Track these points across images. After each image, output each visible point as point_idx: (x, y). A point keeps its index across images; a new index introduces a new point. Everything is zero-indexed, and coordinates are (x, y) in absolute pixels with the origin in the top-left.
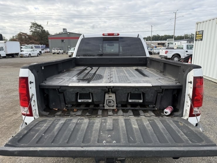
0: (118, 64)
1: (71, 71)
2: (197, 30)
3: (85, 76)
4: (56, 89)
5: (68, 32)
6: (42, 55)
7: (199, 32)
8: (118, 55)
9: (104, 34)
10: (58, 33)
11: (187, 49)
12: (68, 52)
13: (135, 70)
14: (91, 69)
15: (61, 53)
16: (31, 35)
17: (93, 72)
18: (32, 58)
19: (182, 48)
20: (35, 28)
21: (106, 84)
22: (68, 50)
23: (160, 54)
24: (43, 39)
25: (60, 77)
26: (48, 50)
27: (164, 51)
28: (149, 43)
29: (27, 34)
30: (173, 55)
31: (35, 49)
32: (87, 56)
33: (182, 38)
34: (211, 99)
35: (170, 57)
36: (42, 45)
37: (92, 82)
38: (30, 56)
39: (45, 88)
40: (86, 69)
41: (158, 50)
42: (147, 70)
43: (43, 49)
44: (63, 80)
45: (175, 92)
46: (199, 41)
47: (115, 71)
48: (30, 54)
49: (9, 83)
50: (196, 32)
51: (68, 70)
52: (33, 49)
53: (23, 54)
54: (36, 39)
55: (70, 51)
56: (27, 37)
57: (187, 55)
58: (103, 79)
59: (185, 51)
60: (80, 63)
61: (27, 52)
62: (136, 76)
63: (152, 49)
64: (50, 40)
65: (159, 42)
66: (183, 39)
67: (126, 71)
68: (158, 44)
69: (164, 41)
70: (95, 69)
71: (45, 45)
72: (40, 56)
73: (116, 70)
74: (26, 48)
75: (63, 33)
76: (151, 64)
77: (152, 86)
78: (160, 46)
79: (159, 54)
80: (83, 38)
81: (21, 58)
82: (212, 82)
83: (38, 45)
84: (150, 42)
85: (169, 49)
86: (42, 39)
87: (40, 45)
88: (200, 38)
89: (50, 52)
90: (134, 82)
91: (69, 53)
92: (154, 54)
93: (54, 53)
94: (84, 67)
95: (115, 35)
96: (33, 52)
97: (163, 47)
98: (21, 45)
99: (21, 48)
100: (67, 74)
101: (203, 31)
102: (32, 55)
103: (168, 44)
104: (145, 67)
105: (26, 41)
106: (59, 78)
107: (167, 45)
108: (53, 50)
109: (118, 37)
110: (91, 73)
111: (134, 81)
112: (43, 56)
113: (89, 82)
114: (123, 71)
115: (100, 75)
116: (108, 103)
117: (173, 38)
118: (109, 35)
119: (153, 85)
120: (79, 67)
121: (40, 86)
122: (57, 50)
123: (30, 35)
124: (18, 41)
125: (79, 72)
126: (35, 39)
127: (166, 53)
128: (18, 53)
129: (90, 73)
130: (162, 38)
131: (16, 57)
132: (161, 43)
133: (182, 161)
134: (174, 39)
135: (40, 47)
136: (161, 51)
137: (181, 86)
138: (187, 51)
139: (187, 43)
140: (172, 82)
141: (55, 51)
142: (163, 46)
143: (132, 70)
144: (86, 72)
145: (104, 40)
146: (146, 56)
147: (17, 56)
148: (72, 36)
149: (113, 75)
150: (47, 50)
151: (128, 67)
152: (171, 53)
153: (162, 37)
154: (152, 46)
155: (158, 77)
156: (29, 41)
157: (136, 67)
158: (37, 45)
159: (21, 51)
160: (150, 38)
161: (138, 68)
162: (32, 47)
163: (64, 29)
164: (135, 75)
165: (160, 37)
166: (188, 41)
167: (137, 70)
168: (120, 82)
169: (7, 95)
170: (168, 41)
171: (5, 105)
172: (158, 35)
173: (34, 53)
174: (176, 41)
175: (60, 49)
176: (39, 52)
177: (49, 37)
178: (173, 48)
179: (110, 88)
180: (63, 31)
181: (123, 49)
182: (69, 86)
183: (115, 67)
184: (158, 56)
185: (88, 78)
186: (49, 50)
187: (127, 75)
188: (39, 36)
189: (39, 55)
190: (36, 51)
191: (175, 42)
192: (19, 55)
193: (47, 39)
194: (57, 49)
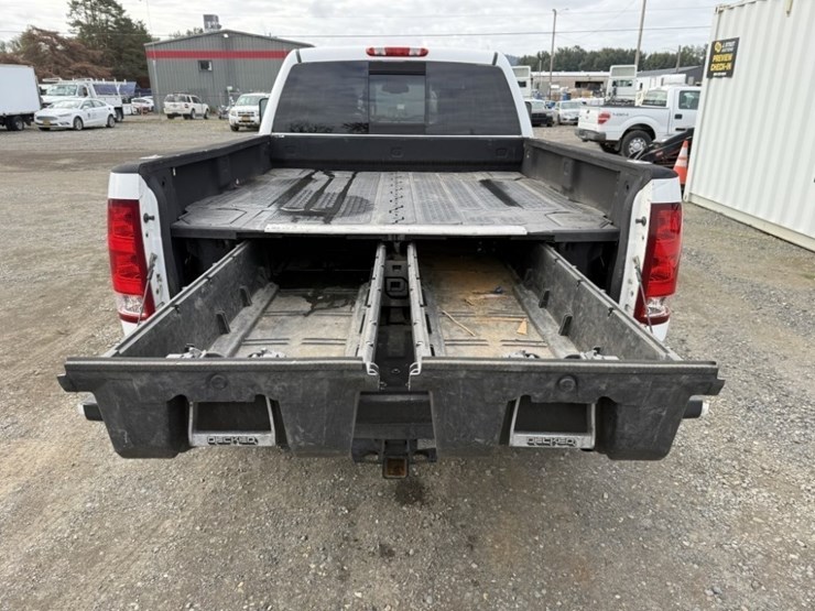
0: (423, 163)
1: (260, 183)
2: (717, 34)
3: (310, 201)
4: (222, 241)
5: (223, 28)
6: (128, 122)
7: (722, 42)
8: (421, 129)
9: (372, 49)
10: (184, 33)
11: (681, 107)
12: (225, 112)
13: (479, 184)
14: (326, 178)
15: (198, 115)
16: (77, 39)
17: (336, 187)
18: (89, 132)
19: (663, 104)
20: (89, 12)
21: (383, 227)
22: (227, 105)
23: (581, 125)
24: (124, 55)
25: (231, 203)
26: (148, 101)
27: (595, 113)
28: (542, 79)
29: (60, 35)
30: (628, 131)
31: (97, 99)
32: (305, 129)
33: (669, 61)
34: (737, 288)
35: (617, 139)
36: (125, 83)
37: (339, 220)
38: (78, 125)
39: (188, 236)
40: (309, 179)
41: (574, 110)
42: (522, 184)
43: (127, 96)
44: (240, 213)
45: (600, 253)
46: (721, 77)
47: (413, 185)
48: (78, 118)
49: (18, 227)
50: (714, 44)
51: (249, 181)
52: (87, 98)
53: (53, 118)
54: (98, 57)
55: (237, 109)
56: (59, 47)
57: (677, 129)
58: (374, 212)
59: (673, 116)
60: (288, 156)
61: (67, 111)
62: (480, 203)
63: (554, 104)
64: (154, 62)
65: (582, 75)
66: (674, 67)
67: (450, 187)
68: (578, 84)
69: (602, 73)
70: (341, 178)
71: (134, 84)
72: (117, 125)
73: (416, 183)
74: (61, 91)
75: (205, 31)
76: (535, 161)
77: (525, 233)
78: (584, 91)
79: (576, 124)
80: (296, 62)
81: (46, 133)
82: (753, 231)
83: (110, 83)
84: (548, 74)
85: (615, 106)
86: (120, 58)
87: (115, 83)
88: (723, 68)
89: (157, 113)
90: (473, 221)
91: (230, 116)
92: (561, 124)
93: (171, 116)
94: (301, 170)
95: (411, 53)
96: (90, 110)
97: (595, 99)
98: (40, 82)
99: (43, 92)
100: (249, 194)
101: (737, 40)
102: (87, 123)
103: (615, 84)
104: (516, 175)
105: (56, 63)
106: (225, 206)
107: (609, 88)
108: (167, 104)
109: (424, 63)
110: (332, 191)
111: (473, 219)
112: (130, 125)
113: (327, 221)
114: (440, 186)
115: (362, 199)
116: (389, 288)
117: (633, 63)
118: (391, 52)
119: (532, 231)
120: (285, 170)
121: (174, 231)
122: (183, 104)
123: (70, 40)
124: (29, 65)
125: (286, 188)
126: (94, 56)
127: (601, 122)
128: (32, 115)
129: (326, 191)
130: (592, 61)
131: (23, 129)
132: (586, 80)
133: (615, 469)
134: (636, 66)
135: (115, 90)
136: (583, 111)
137: (616, 234)
138: (679, 117)
139: (687, 82)
140: (593, 220)
141: (175, 106)
142: (595, 94)
143: (470, 181)
144: (313, 187)
145: (371, 73)
146: (520, 133)
147: (29, 124)
148: (239, 46)
149: (406, 201)
150: (144, 101)
151: (456, 174)
152: (620, 123)
153: (594, 54)
154: (552, 92)
155: (550, 206)
156: (69, 64)
157: (484, 173)
158: (104, 82)
159: (44, 105)
160: (546, 61)
161: (490, 178)
162: (85, 89)
163: (208, 18)
164: (477, 199)
165: (586, 57)
166: (688, 74)
167: (486, 183)
168: (428, 222)
169: (20, 270)
170: (613, 75)
171: (20, 305)
172: (577, 47)
173: (95, 115)
174: (645, 76)
175: (195, 101)
176: (113, 112)
177: (148, 50)
178: (630, 104)
179: (397, 241)
180: (206, 27)
181: (439, 105)
182: (266, 231)
183: (410, 173)
184: (573, 133)
185: (324, 207)
186: (152, 104)
187: (452, 200)
188: (110, 43)
189: (116, 121)
190: (103, 105)
191: (641, 80)
192: (36, 120)
193: (142, 57)
194: (183, 99)
